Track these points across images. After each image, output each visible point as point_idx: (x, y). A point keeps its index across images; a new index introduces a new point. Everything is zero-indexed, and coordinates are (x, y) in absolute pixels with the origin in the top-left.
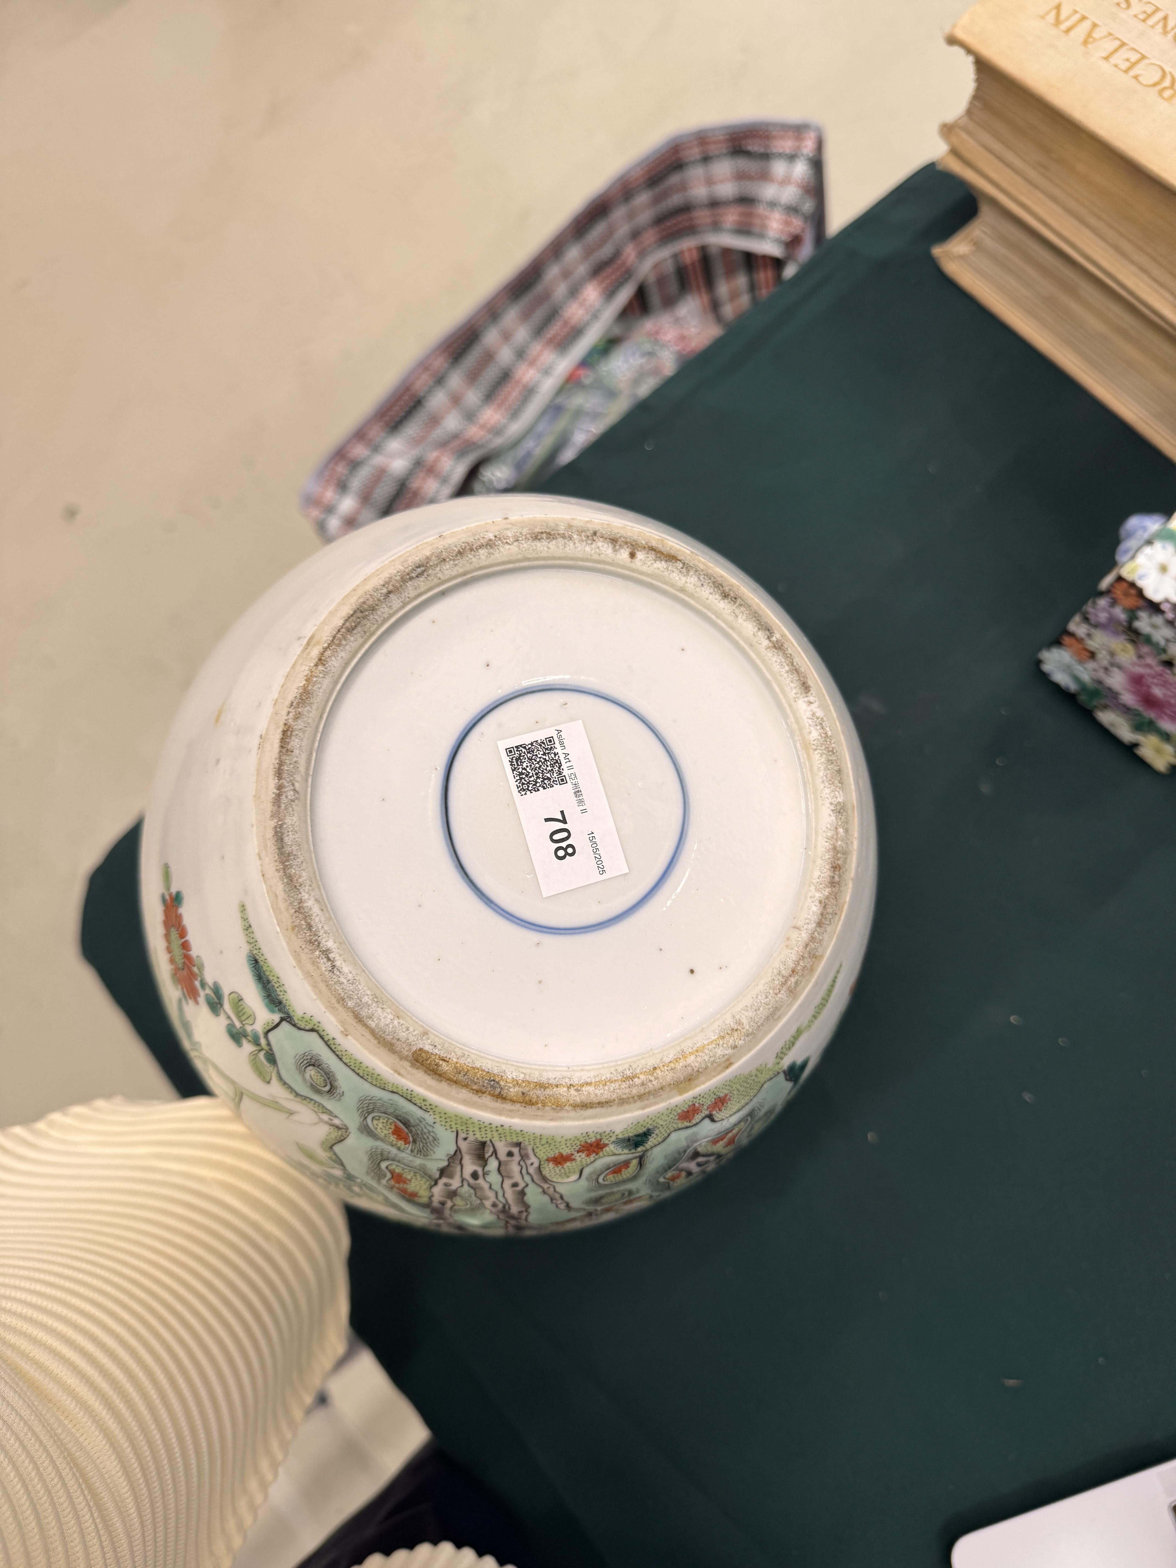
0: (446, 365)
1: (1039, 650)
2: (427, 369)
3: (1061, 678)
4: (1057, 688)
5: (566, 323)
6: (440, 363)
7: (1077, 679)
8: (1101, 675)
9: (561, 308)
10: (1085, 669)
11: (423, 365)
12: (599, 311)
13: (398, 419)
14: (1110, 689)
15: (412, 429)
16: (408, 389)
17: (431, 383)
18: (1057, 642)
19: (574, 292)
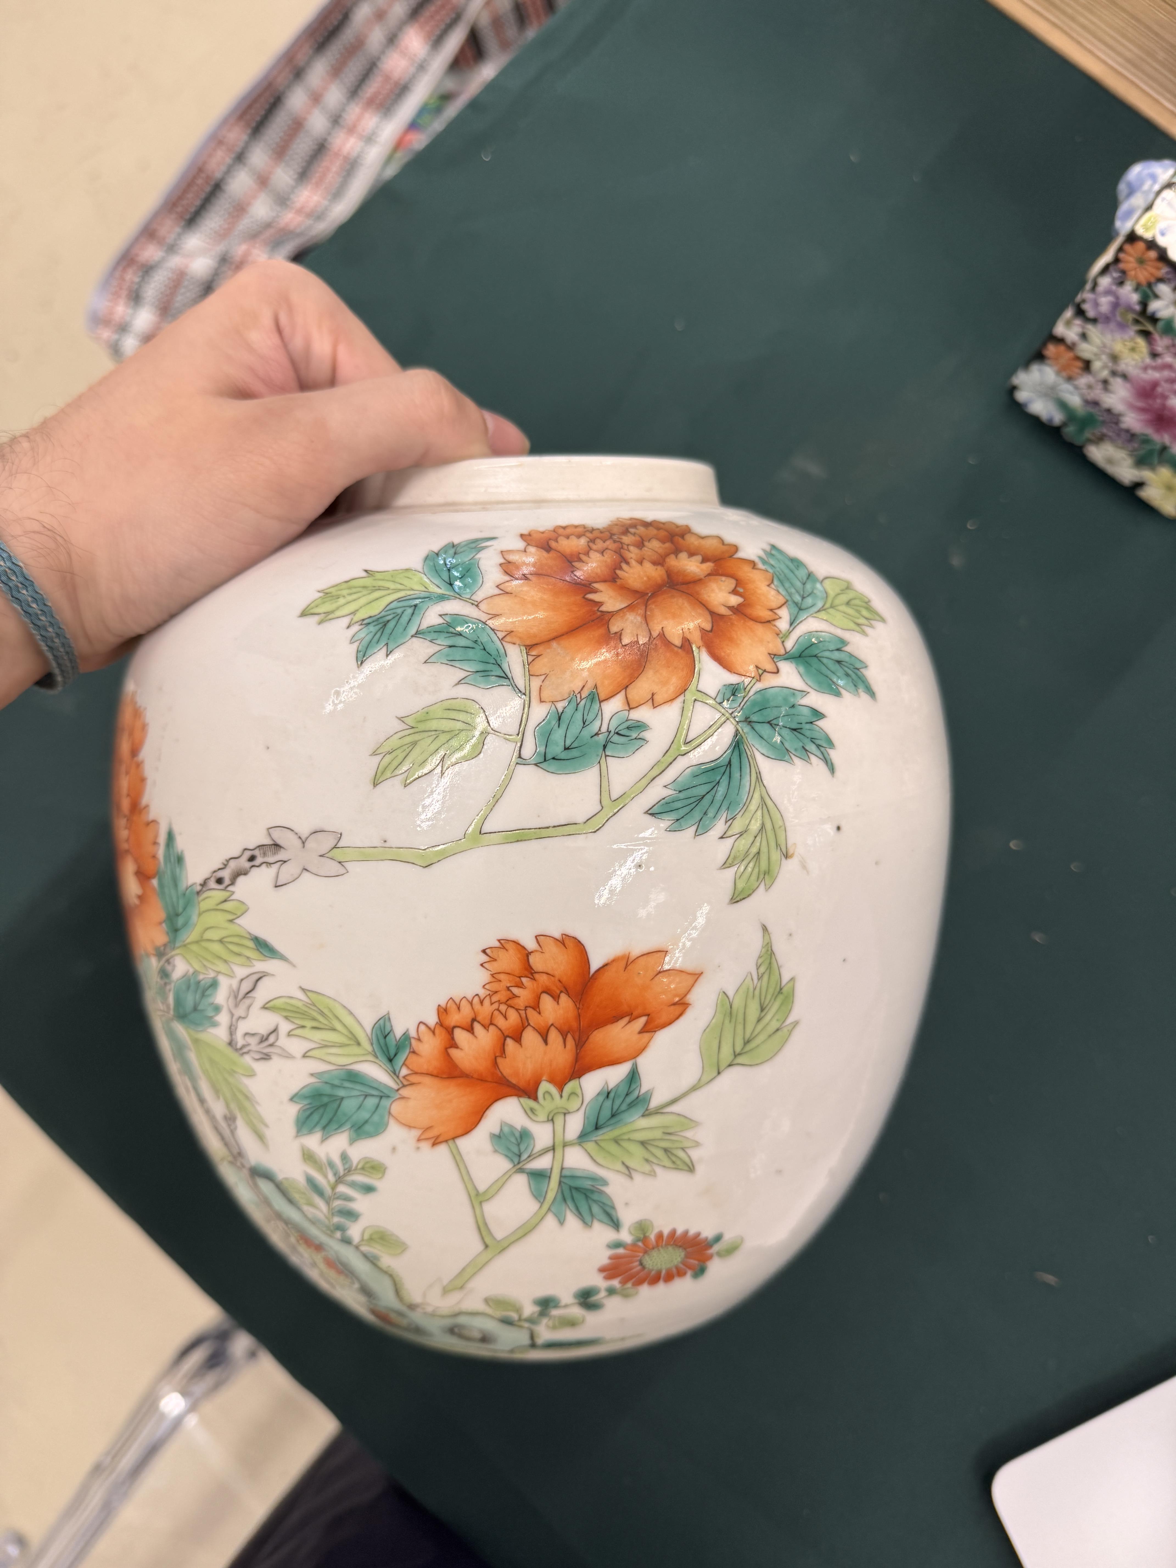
0: (245, 137)
1: (1013, 371)
2: (220, 143)
3: (1040, 408)
4: (1035, 422)
5: (387, 78)
6: (237, 136)
7: (1063, 405)
8: (1097, 393)
9: (379, 59)
10: (1076, 388)
11: (215, 139)
12: (425, 60)
13: (193, 209)
14: (1109, 411)
15: (213, 221)
16: (200, 170)
17: (228, 161)
18: (1039, 357)
19: (392, 40)
